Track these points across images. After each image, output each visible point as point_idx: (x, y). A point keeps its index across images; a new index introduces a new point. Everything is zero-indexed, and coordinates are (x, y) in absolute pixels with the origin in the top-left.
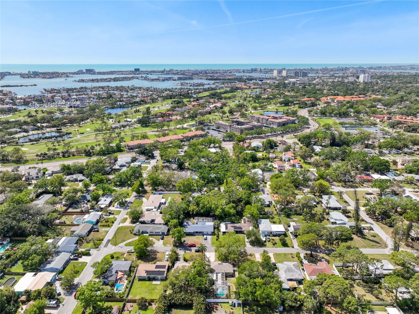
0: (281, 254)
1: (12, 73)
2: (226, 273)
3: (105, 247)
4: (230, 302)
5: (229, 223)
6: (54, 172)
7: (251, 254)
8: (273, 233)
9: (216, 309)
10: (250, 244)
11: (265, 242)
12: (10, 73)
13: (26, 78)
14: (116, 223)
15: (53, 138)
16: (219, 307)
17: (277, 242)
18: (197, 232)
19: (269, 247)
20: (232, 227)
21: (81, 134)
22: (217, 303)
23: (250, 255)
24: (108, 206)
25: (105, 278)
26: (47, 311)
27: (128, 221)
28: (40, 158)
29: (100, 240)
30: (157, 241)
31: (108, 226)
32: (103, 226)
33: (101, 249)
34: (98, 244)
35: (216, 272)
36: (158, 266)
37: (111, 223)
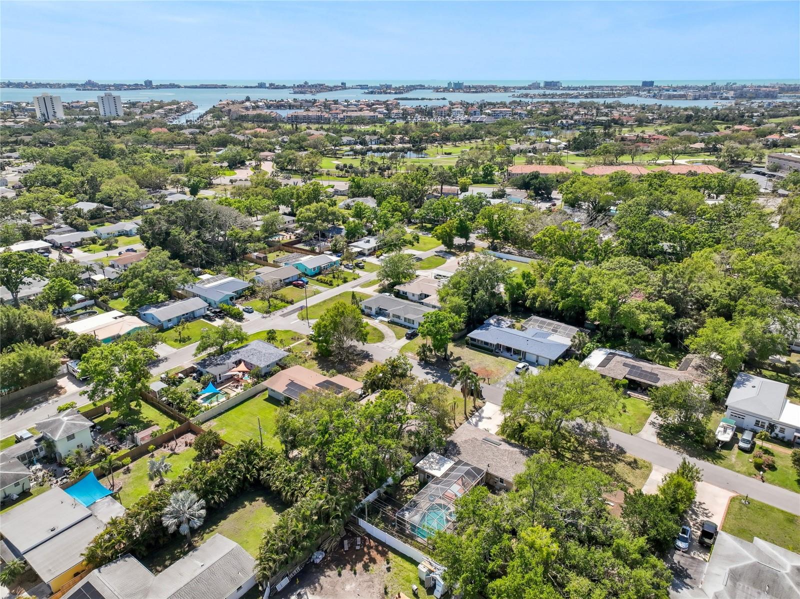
0: (772, 509)
2: (487, 473)
3: (281, 316)
4: (423, 568)
5: (628, 355)
6: (339, 193)
7: (635, 461)
8: (782, 431)
9: (366, 568)
10: (659, 434)
11: (727, 446)
14: (351, 283)
16: (381, 564)
17: (779, 463)
18: (508, 349)
19: (731, 467)
20: (625, 365)
21: (446, 154)
22: (385, 549)
23: (629, 464)
24: (367, 252)
25: (203, 364)
26: (63, 382)
27: (376, 287)
28: (341, 173)
29: (287, 302)
30: (395, 339)
31: (330, 284)
32: (321, 281)
33: (272, 316)
34: (276, 308)
35: (461, 457)
36: (327, 382)
37: (340, 281)
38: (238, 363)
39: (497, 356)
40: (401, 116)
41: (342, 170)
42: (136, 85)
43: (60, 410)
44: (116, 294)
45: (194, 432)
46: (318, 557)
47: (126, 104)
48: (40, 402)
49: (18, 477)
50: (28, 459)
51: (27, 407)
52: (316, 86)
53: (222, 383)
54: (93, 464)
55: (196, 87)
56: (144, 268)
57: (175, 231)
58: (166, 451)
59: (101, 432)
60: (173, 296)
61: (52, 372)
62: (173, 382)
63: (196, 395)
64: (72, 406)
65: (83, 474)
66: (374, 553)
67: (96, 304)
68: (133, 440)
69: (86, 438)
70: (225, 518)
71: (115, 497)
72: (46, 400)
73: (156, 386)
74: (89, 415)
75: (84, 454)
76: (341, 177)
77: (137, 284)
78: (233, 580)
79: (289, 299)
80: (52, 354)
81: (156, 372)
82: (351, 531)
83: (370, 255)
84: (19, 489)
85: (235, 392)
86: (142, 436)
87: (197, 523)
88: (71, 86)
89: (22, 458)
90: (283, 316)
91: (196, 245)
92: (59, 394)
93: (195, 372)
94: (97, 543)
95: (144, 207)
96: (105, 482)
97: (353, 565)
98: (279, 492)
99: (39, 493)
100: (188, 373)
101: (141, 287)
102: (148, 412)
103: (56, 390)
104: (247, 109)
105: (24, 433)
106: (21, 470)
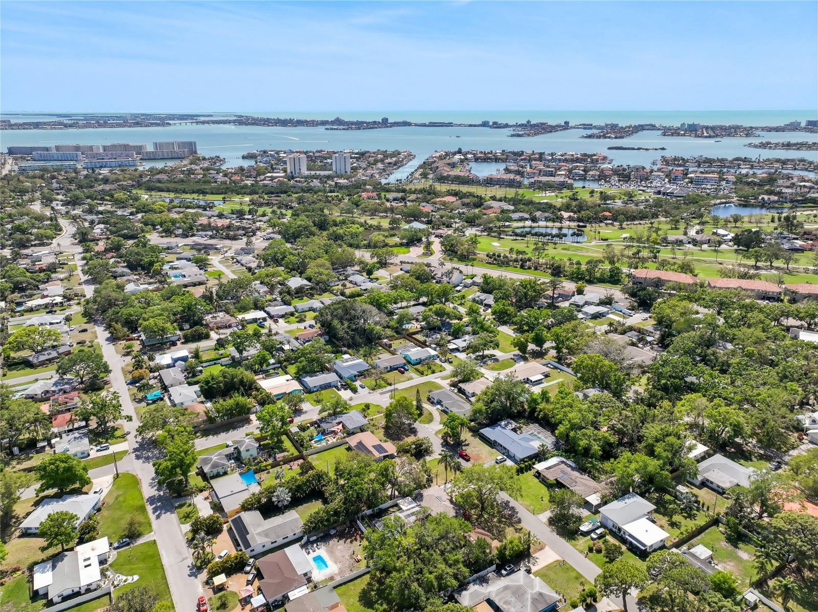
1: (657, 125)
2: (430, 514)
5: (574, 465)
6: (476, 284)
7: (521, 528)
10: (550, 518)
11: (584, 534)
12: (654, 126)
13: (669, 135)
14: (436, 375)
15: (547, 237)
16: (358, 542)
18: (501, 445)
19: (575, 546)
20: (562, 471)
21: (603, 239)
22: (363, 536)
23: (516, 529)
24: (461, 349)
25: (322, 420)
26: (253, 417)
27: (448, 381)
28: (490, 260)
29: (388, 384)
30: (438, 423)
31: (422, 374)
32: (417, 370)
33: (375, 393)
34: (380, 387)
35: (421, 503)
36: (380, 445)
37: (430, 371)
38: (339, 423)
39: (493, 448)
40: (597, 178)
41: (491, 258)
42: (375, 122)
43: (247, 435)
44: (293, 362)
45: (304, 459)
46: (333, 532)
47: (356, 154)
48: (240, 427)
49: (224, 465)
50: (229, 457)
51: (234, 428)
52: (538, 126)
53: (328, 434)
54: (255, 465)
55: (424, 125)
56: (307, 351)
57: (336, 322)
58: (287, 466)
59: (262, 450)
60: (323, 369)
61: (248, 411)
62: (303, 428)
63: (312, 438)
64: (252, 433)
65: (249, 470)
66: (358, 537)
67: (281, 367)
68: (275, 458)
69: (254, 452)
70: (302, 505)
71: (259, 484)
72: (243, 426)
73: (294, 429)
74: (258, 440)
75: (252, 460)
76: (490, 263)
77: (303, 361)
78: (292, 530)
79: (390, 382)
80: (250, 401)
81: (298, 420)
82: (353, 525)
83: (463, 351)
84: (223, 471)
85: (332, 440)
86: (280, 456)
87: (286, 503)
88: (324, 123)
89: (227, 456)
90: (381, 394)
91: (347, 333)
92: (249, 424)
93: (316, 424)
94: (246, 501)
95: (331, 285)
96: (257, 476)
97: (347, 539)
98: (327, 498)
99: (231, 474)
100: (312, 424)
101: (304, 363)
102: (287, 444)
103: (248, 421)
104: (453, 165)
105: (230, 443)
106: (225, 462)
